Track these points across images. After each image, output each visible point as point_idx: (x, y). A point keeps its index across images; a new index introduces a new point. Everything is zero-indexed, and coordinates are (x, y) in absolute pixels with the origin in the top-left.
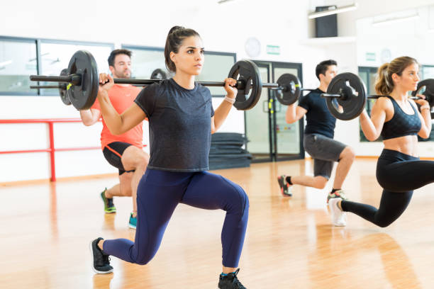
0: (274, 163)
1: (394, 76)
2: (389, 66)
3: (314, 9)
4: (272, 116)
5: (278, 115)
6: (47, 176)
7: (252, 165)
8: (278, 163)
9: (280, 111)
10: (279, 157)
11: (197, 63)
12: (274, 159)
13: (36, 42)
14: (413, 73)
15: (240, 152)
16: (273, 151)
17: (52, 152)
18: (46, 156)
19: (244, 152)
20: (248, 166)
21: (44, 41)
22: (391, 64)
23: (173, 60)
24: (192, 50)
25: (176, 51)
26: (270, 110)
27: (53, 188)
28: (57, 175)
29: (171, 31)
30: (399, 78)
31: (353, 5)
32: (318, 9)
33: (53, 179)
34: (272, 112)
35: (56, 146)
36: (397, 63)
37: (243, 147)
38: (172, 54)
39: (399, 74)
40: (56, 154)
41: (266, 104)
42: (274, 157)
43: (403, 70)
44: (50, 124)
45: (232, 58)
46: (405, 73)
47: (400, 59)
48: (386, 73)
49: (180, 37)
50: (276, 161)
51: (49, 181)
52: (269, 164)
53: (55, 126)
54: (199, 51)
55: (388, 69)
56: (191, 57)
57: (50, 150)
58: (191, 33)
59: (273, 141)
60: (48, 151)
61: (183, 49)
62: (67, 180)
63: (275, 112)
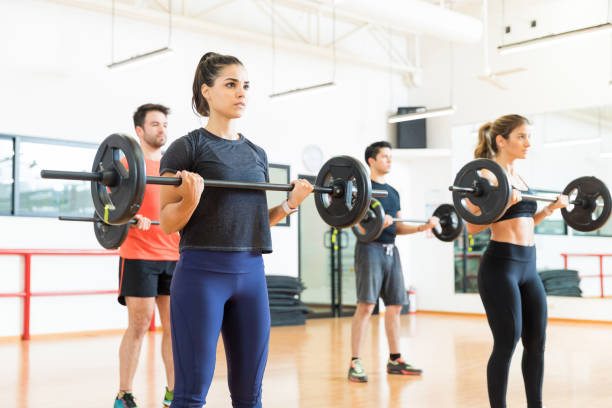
0: (336, 320)
1: (499, 138)
2: (492, 126)
3: (395, 110)
4: (336, 254)
5: (344, 252)
6: (18, 331)
7: (308, 322)
8: (343, 319)
9: (346, 247)
10: (345, 310)
11: (237, 101)
12: (337, 314)
13: (14, 140)
14: (523, 136)
15: (291, 303)
16: (336, 301)
17: (26, 296)
18: (18, 303)
19: (298, 303)
20: (303, 323)
21: (26, 138)
22: (496, 123)
23: (205, 95)
24: (233, 84)
25: (210, 83)
26: (333, 245)
27: (25, 350)
28: (32, 331)
29: (204, 58)
30: (504, 141)
31: (450, 108)
32: (401, 111)
33: (25, 337)
34: (336, 248)
35: (33, 289)
36: (503, 122)
37: (296, 297)
38: (205, 87)
39: (506, 137)
40: (32, 300)
41: (328, 236)
42: (337, 310)
43: (510, 131)
44: (27, 257)
45: (284, 172)
46: (513, 136)
47: (507, 117)
48: (488, 135)
49: (217, 65)
50: (339, 316)
51: (19, 338)
52: (330, 320)
53: (34, 260)
54: (242, 85)
55: (491, 130)
56: (231, 92)
57: (24, 294)
58: (231, 61)
59: (336, 288)
60: (20, 296)
61: (220, 81)
62: (46, 338)
63: (340, 248)
